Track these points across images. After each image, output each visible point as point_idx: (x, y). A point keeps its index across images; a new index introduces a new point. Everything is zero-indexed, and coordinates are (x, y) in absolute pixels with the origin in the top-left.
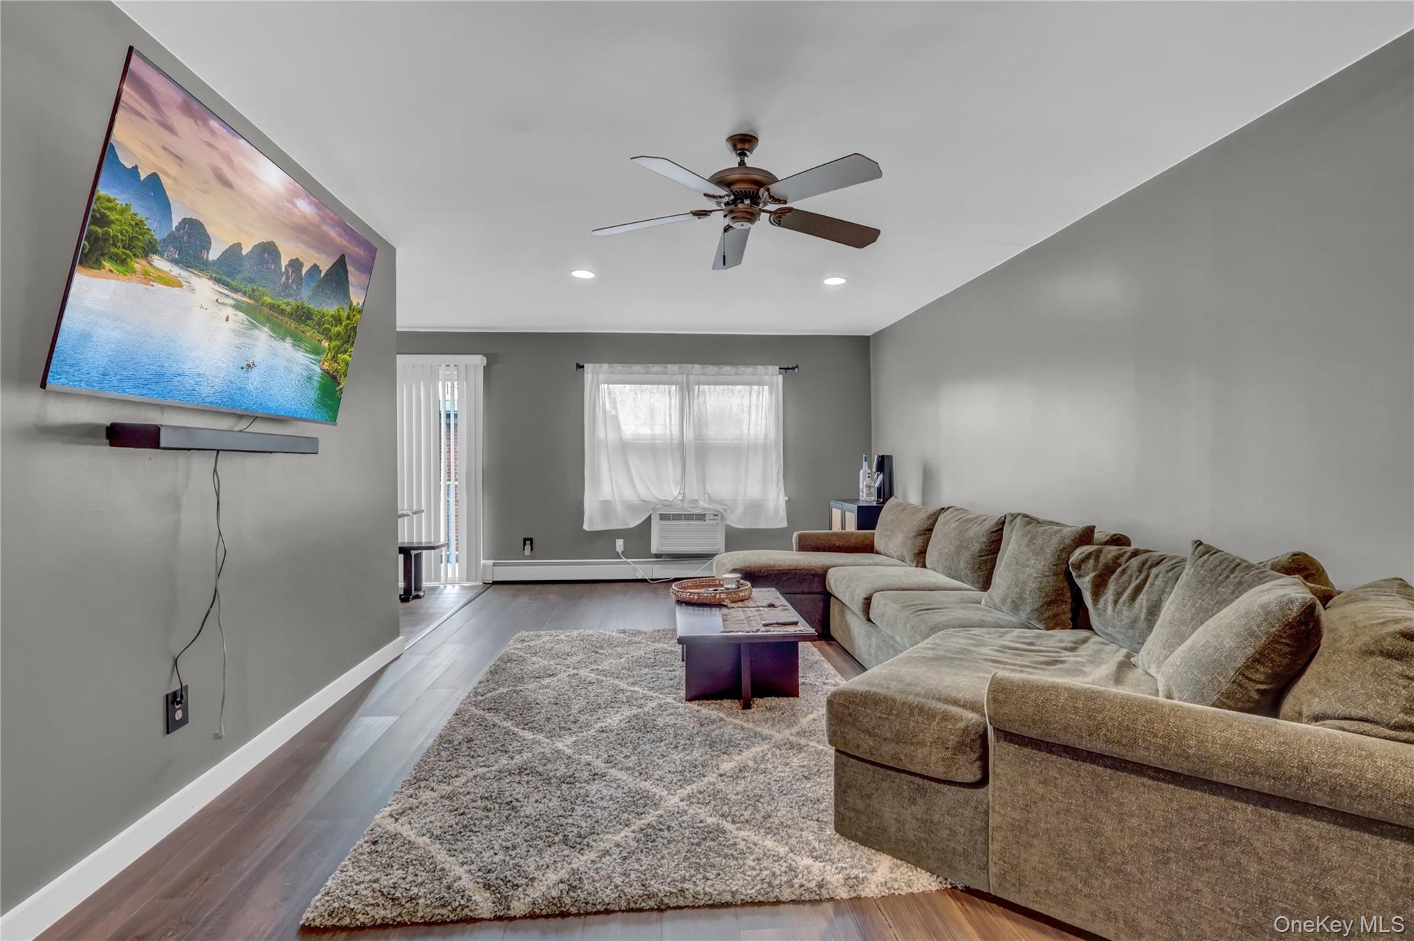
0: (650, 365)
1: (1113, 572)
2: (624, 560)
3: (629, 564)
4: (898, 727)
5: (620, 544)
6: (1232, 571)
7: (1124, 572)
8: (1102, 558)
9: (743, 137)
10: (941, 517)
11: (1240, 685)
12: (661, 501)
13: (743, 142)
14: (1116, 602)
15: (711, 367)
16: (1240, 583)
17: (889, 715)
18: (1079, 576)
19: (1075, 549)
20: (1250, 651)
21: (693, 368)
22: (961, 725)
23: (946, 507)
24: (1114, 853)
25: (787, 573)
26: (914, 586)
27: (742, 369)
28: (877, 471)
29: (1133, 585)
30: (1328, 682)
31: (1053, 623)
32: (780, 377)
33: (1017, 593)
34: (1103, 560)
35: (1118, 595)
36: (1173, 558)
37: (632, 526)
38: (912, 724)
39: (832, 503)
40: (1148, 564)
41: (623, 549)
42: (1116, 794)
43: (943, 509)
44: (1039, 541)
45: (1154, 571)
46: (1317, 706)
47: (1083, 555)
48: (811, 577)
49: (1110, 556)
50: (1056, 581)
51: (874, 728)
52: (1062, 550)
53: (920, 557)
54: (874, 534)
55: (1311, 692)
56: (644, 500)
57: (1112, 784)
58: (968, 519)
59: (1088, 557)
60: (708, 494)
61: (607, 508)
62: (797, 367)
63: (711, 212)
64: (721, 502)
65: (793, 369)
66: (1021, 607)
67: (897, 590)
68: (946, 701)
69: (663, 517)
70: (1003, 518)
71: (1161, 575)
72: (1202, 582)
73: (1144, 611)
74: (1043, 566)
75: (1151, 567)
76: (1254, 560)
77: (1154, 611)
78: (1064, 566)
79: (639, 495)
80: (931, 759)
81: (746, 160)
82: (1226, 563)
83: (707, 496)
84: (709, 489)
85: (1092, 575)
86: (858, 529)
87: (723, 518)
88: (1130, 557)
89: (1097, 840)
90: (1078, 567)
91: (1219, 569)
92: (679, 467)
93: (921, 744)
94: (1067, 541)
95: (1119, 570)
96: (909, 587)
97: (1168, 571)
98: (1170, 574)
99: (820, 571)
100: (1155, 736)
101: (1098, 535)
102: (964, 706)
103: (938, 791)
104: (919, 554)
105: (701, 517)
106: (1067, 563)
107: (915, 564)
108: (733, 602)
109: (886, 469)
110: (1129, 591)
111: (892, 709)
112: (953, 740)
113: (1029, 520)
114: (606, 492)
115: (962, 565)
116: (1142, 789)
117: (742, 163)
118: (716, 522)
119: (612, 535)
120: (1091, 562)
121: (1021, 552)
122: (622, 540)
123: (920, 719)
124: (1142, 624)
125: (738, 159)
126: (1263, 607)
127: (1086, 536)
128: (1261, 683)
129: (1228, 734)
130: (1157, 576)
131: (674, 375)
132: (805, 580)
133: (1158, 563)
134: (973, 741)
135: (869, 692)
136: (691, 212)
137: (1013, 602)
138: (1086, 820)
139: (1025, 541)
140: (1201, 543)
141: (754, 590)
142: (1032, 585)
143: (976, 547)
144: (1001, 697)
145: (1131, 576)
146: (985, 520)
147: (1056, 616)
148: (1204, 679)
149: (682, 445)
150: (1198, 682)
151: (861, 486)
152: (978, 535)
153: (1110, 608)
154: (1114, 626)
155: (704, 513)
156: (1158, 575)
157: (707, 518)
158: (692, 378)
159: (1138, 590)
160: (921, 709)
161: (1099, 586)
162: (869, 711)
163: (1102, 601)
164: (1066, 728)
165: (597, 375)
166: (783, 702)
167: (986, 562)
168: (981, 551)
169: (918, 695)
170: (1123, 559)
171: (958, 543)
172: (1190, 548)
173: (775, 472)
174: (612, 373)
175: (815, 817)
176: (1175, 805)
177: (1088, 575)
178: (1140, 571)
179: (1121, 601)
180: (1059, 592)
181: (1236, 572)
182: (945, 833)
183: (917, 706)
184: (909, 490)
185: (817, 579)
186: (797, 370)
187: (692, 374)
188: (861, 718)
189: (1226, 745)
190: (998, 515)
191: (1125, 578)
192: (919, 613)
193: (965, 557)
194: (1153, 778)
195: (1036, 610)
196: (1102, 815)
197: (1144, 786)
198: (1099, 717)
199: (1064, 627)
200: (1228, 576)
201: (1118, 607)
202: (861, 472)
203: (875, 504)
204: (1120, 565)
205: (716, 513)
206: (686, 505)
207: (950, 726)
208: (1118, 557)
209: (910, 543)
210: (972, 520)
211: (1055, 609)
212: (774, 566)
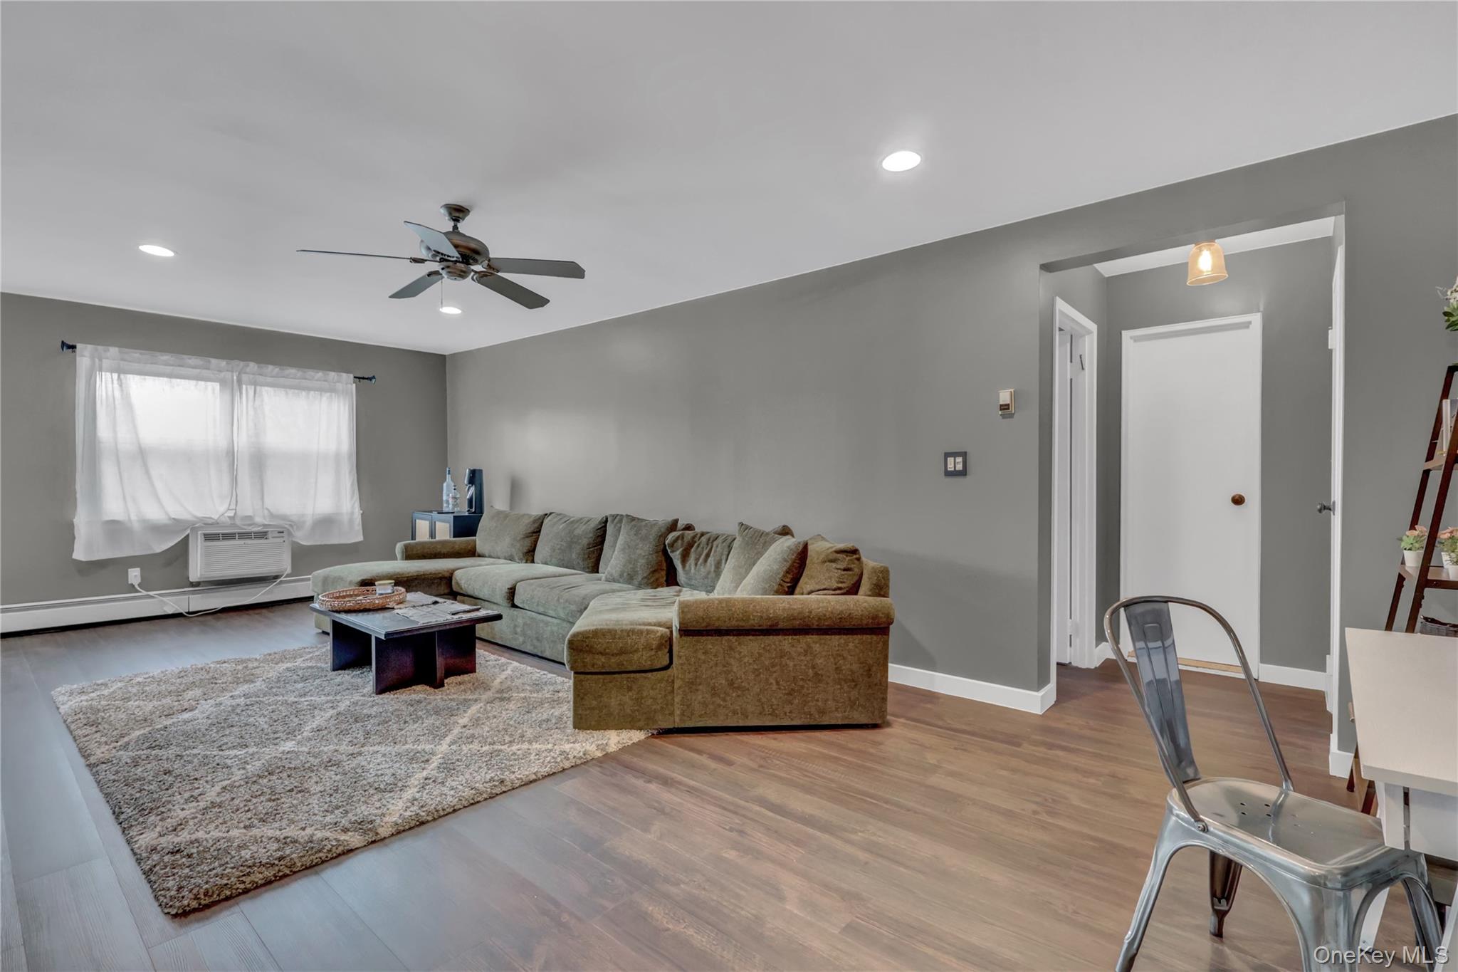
0: (185, 356)
1: (693, 546)
2: (144, 593)
3: (152, 597)
4: (621, 645)
5: (134, 575)
6: (761, 537)
7: (699, 545)
8: (685, 539)
9: (458, 208)
10: (546, 521)
11: (781, 586)
12: (201, 519)
13: (458, 212)
14: (696, 564)
15: (271, 367)
16: (765, 542)
17: (614, 639)
18: (672, 552)
19: (668, 535)
20: (785, 569)
21: (248, 366)
22: (659, 634)
23: (548, 512)
24: (737, 678)
25: (416, 579)
26: (545, 576)
27: (310, 373)
28: (469, 483)
29: (705, 552)
30: (812, 577)
31: (656, 585)
32: (354, 385)
33: (631, 568)
34: (686, 540)
35: (697, 560)
36: (723, 535)
37: (158, 551)
38: (629, 641)
39: (416, 515)
40: (711, 541)
41: (139, 581)
42: (739, 648)
43: (546, 515)
44: (644, 532)
45: (715, 543)
46: (809, 588)
47: (674, 538)
48: (439, 580)
49: (689, 537)
50: (657, 557)
51: (605, 650)
52: (660, 536)
53: (530, 555)
54: (475, 541)
55: (806, 583)
56: (174, 519)
57: (737, 643)
58: (573, 521)
59: (678, 538)
60: (267, 509)
61: (115, 529)
62: (374, 377)
63: (426, 260)
64: (284, 518)
65: (370, 379)
66: (634, 577)
67: (532, 579)
68: (644, 624)
69: (208, 537)
70: (604, 519)
71: (719, 545)
72: (747, 544)
73: (713, 567)
74: (649, 547)
75: (714, 541)
76: (767, 530)
77: (718, 566)
78: (662, 547)
79: (167, 513)
80: (643, 659)
81: (459, 225)
82: (757, 533)
83: (266, 512)
84: (269, 503)
85: (681, 549)
86: (454, 537)
87: (290, 534)
88: (701, 537)
89: (730, 675)
90: (672, 545)
91: (754, 537)
92: (226, 479)
93: (637, 651)
94: (663, 530)
95: (696, 545)
96: (541, 576)
97: (723, 543)
98: (724, 544)
99: (447, 575)
100: (757, 612)
101: (680, 525)
102: (655, 625)
103: (645, 678)
104: (527, 553)
105: (262, 535)
106: (664, 544)
107: (524, 561)
108: (398, 604)
109: (477, 482)
110: (703, 557)
111: (615, 635)
112: (655, 643)
113: (633, 519)
114: (114, 507)
115: (574, 556)
116: (749, 642)
117: (455, 227)
118: (282, 540)
119: (122, 564)
120: (680, 542)
121: (632, 540)
122: (139, 569)
123: (634, 637)
124: (712, 575)
125: (452, 224)
126: (788, 547)
127: (673, 526)
128: (788, 583)
129: (783, 605)
130: (717, 546)
131: (221, 371)
132: (433, 583)
133: (716, 539)
134: (666, 641)
135: (597, 629)
136: (411, 258)
137: (629, 574)
138: (725, 666)
139: (633, 532)
140: (743, 524)
141: (408, 594)
142: (642, 561)
143: (585, 542)
144: (686, 610)
145: (703, 548)
146: (589, 521)
147: (657, 580)
148: (767, 586)
149: (231, 454)
150: (765, 588)
151: (445, 498)
152: (585, 533)
153: (693, 568)
154: (696, 579)
155: (265, 530)
156: (718, 548)
157: (270, 535)
158: (245, 377)
159: (708, 555)
160: (633, 631)
161: (685, 557)
162: (600, 640)
163: (687, 565)
164: (718, 619)
165: (100, 360)
166: (466, 677)
167: (593, 552)
168: (589, 544)
169: (626, 625)
170: (696, 539)
171: (569, 539)
172: (737, 528)
173: (348, 484)
174: (123, 360)
175: (555, 727)
176: (762, 646)
177: (678, 549)
178: (708, 544)
179: (699, 563)
180: (659, 563)
181: (763, 538)
182: (650, 702)
183: (630, 630)
184: (496, 500)
185: (444, 581)
186: (374, 380)
187: (245, 373)
188: (595, 646)
189: (784, 609)
190: (598, 516)
191: (699, 549)
192: (567, 590)
193: (577, 549)
194: (753, 635)
195: (646, 578)
196: (732, 661)
197: (750, 640)
198: (733, 609)
199: (662, 587)
200: (759, 540)
201: (698, 567)
202: (445, 485)
203: (467, 514)
204: (695, 542)
205: (281, 530)
206: (238, 522)
207: (653, 637)
208: (694, 537)
209: (518, 545)
210: (578, 521)
211: (657, 575)
212: (403, 574)
